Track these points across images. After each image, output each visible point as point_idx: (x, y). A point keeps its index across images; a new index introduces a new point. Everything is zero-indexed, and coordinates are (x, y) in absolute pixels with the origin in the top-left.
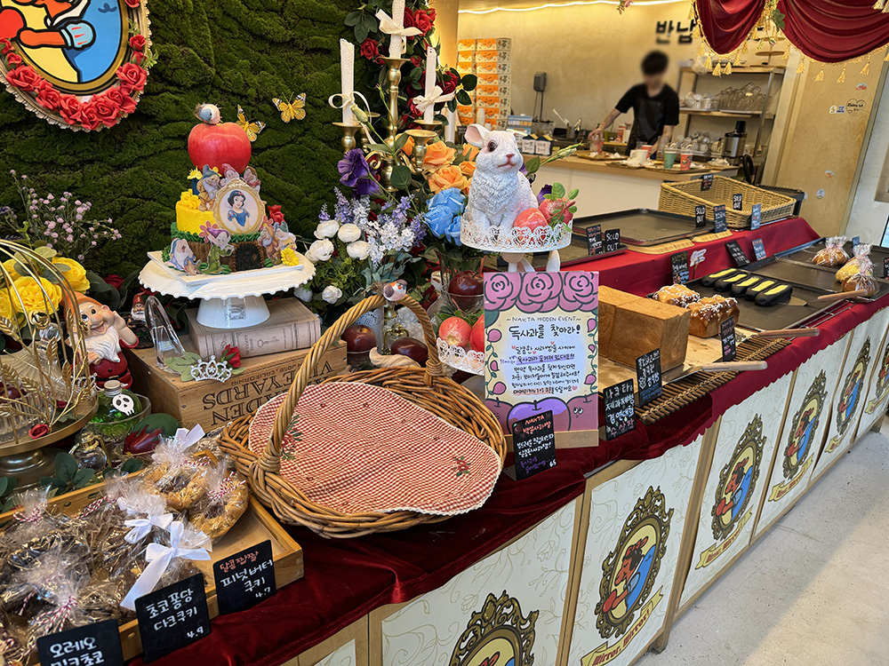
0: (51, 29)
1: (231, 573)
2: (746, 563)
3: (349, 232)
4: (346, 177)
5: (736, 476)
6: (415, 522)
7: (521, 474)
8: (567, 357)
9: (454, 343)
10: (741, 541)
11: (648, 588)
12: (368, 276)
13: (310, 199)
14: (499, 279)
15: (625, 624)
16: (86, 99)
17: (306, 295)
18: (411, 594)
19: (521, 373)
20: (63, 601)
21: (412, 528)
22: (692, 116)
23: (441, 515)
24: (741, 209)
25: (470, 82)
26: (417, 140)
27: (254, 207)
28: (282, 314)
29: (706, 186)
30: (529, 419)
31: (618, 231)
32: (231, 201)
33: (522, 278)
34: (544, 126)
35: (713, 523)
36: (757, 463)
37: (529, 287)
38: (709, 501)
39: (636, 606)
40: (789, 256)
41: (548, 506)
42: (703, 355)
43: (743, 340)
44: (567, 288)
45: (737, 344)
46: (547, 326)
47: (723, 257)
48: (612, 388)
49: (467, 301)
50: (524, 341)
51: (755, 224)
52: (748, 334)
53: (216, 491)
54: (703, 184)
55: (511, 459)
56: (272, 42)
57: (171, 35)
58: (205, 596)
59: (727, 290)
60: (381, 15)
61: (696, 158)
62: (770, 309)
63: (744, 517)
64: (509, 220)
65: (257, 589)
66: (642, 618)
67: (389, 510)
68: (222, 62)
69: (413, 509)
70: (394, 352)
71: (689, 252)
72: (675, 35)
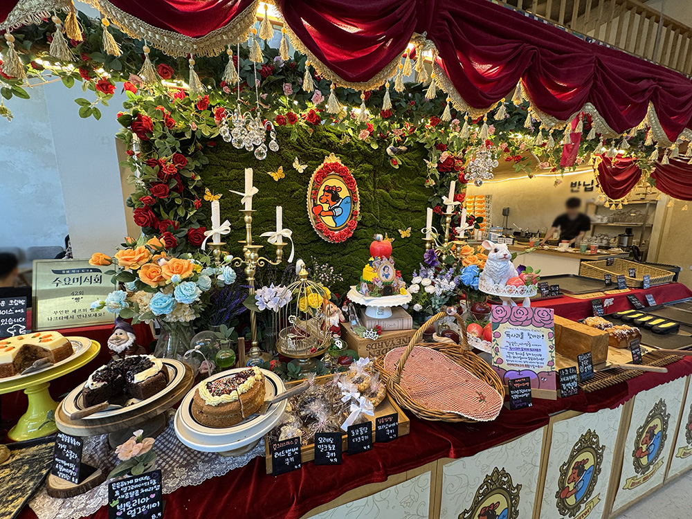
0: (330, 210)
1: (382, 424)
2: (660, 496)
3: (426, 282)
4: (427, 260)
5: (649, 435)
6: (461, 420)
7: (512, 407)
8: (537, 350)
9: (475, 336)
10: (656, 480)
11: (590, 492)
12: (433, 301)
13: (409, 267)
14: (499, 308)
15: (575, 510)
16: (337, 232)
17: (406, 307)
18: (459, 455)
19: (511, 355)
20: (322, 420)
21: (458, 423)
22: (595, 226)
23: (474, 420)
24: (635, 277)
25: (480, 220)
26: (457, 245)
27: (392, 271)
28: (397, 314)
29: (609, 264)
30: (517, 379)
31: (558, 286)
32: (384, 270)
33: (512, 309)
34: (509, 231)
35: (634, 462)
36: (664, 430)
37: (516, 313)
38: (630, 447)
39: (582, 501)
40: (674, 305)
41: (528, 427)
42: (619, 358)
43: (646, 352)
44: (536, 316)
45: (642, 354)
46: (525, 333)
47: (625, 303)
48: (564, 370)
49: (479, 315)
50: (513, 339)
51: (646, 286)
52: (650, 350)
53: (374, 387)
54: (607, 263)
55: (507, 398)
56: (400, 209)
57: (366, 209)
58: (372, 432)
59: (631, 322)
60: (444, 198)
61: (600, 247)
62: (663, 336)
63: (657, 463)
64: (505, 281)
65: (391, 434)
66: (586, 510)
67: (448, 411)
68: (382, 217)
69: (459, 413)
70: (443, 335)
71: (603, 299)
72: (582, 188)
